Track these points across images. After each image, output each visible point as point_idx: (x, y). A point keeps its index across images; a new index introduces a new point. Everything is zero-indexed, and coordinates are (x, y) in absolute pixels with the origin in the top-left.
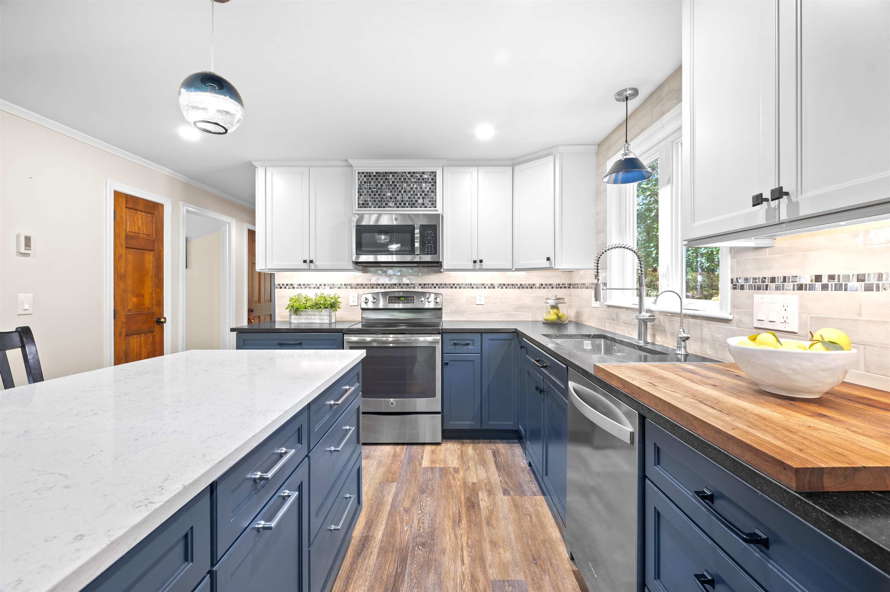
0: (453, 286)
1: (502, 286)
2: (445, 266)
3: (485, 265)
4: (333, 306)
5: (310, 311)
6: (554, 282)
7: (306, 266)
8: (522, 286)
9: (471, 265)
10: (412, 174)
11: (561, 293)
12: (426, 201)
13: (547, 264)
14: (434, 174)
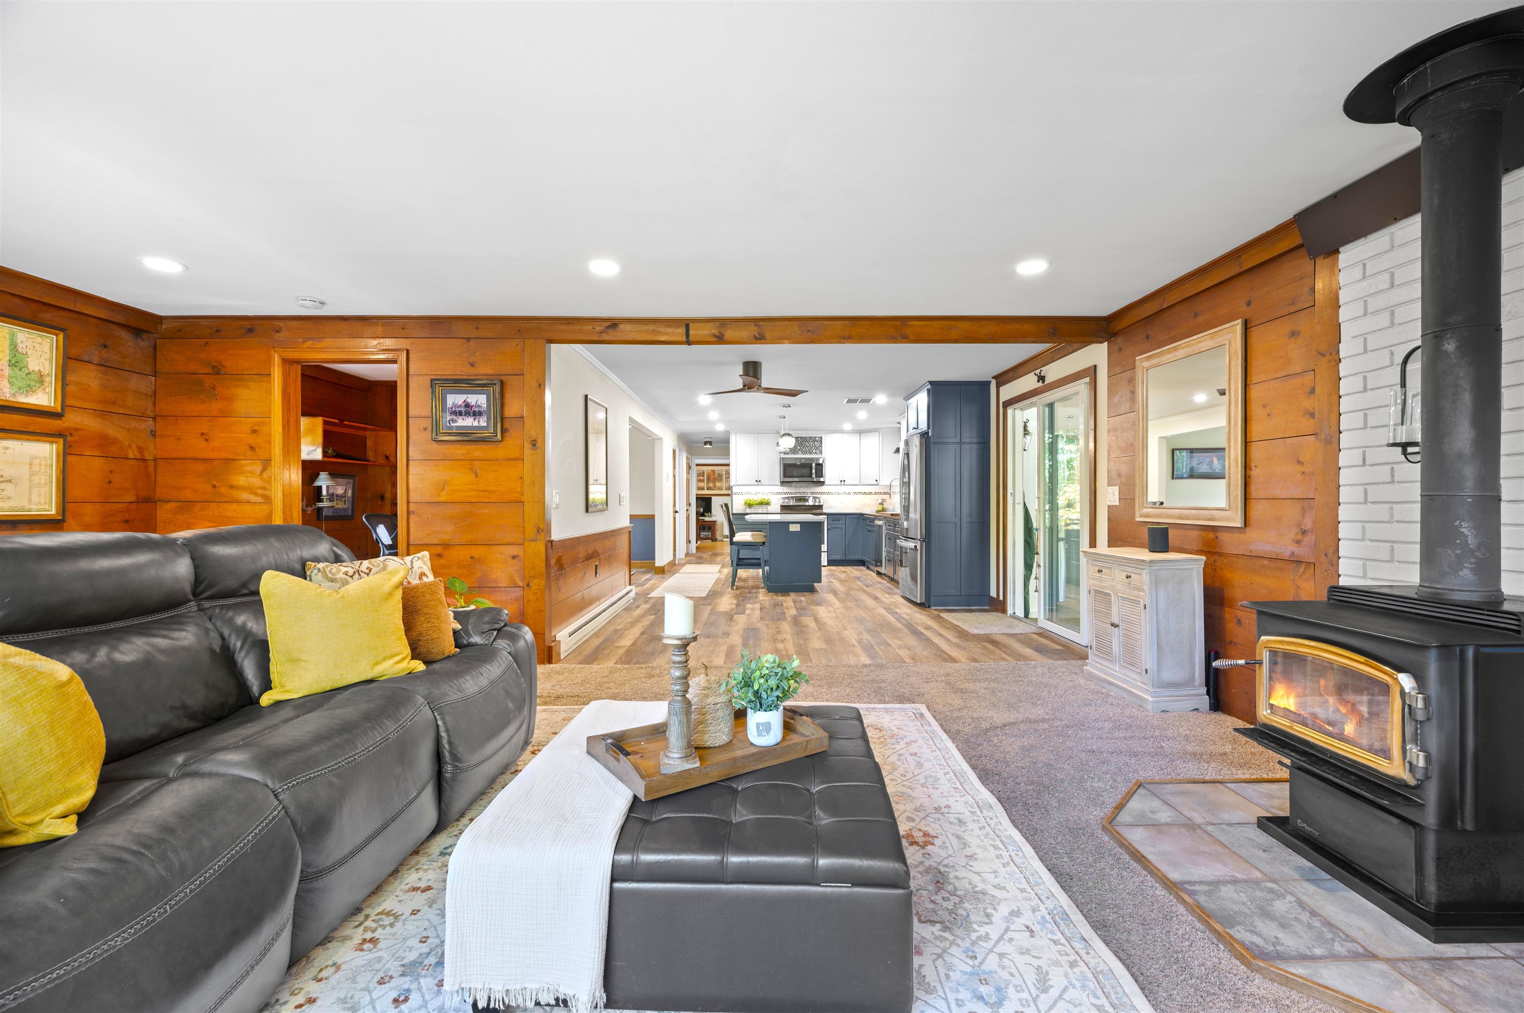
0: (828, 493)
1: (855, 493)
2: (826, 483)
3: (846, 483)
4: (768, 504)
5: (756, 506)
6: (882, 491)
7: (756, 483)
8: (865, 493)
9: (839, 483)
10: (810, 438)
11: (885, 497)
12: (817, 451)
13: (876, 483)
14: (821, 438)
